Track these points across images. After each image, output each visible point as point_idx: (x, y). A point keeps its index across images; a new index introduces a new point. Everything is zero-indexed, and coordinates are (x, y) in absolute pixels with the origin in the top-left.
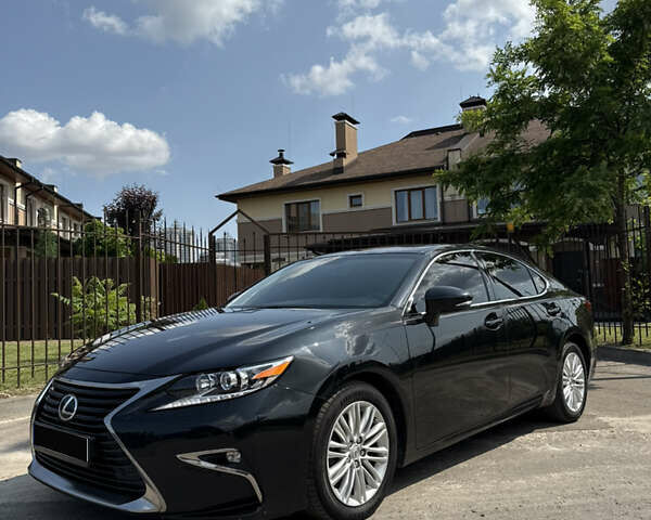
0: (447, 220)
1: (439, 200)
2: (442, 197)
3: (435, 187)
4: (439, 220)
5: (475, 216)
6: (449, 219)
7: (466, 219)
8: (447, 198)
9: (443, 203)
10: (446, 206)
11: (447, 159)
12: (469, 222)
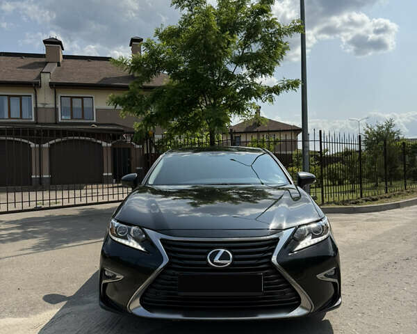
0: (39, 121)
1: (33, 106)
2: (36, 104)
3: (31, 96)
4: (33, 120)
5: (60, 120)
6: (41, 120)
7: (54, 122)
8: (39, 105)
9: (36, 108)
10: (39, 110)
11: (39, 77)
12: (56, 123)
